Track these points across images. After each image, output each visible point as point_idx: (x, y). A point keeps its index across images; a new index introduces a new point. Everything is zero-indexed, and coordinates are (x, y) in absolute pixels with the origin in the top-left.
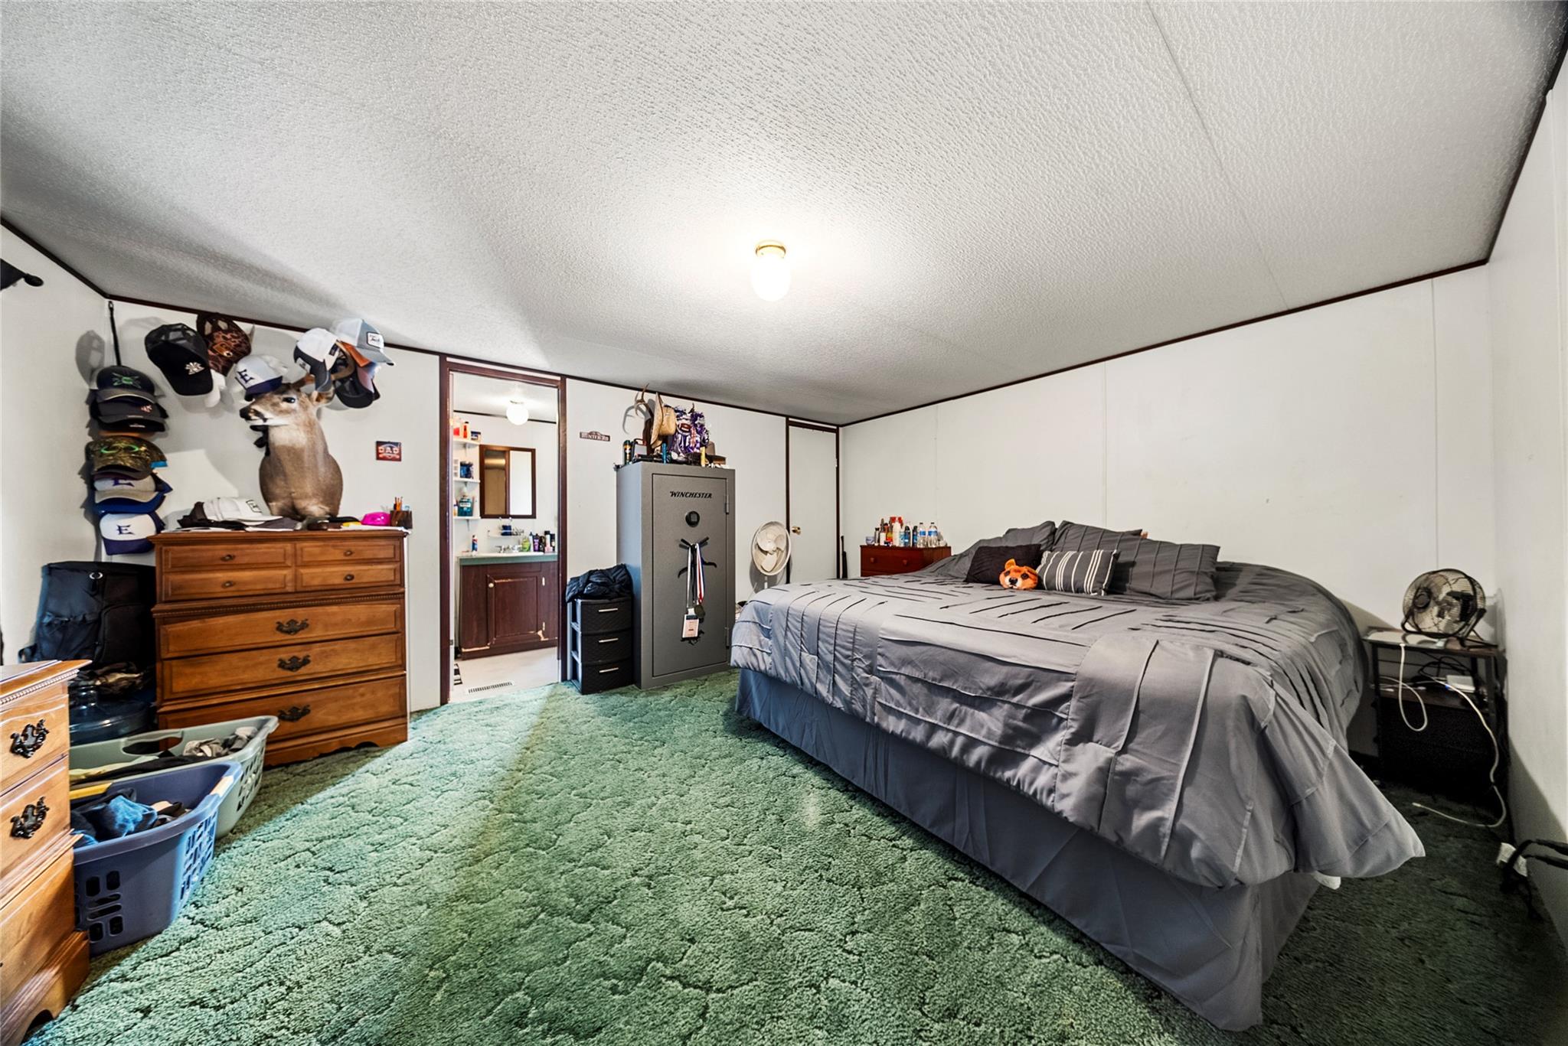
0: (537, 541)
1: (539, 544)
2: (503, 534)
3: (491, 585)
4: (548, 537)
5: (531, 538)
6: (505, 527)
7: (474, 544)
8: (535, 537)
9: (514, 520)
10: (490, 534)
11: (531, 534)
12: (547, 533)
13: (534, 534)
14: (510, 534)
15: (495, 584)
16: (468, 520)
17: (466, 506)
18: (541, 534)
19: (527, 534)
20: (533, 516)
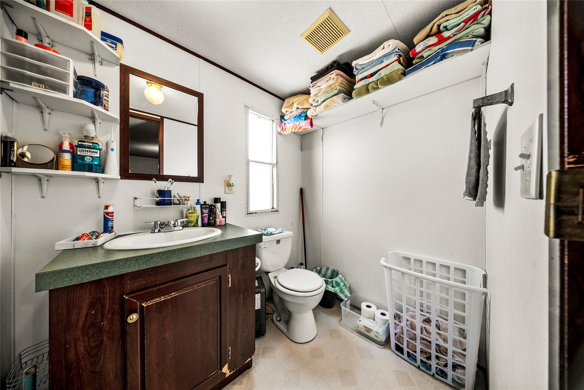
0: (206, 211)
1: (209, 216)
2: (158, 203)
3: (134, 318)
4: (219, 205)
5: (198, 207)
6: (161, 193)
7: (106, 221)
8: (204, 206)
9: (175, 183)
10: (137, 203)
11: (198, 202)
12: (216, 200)
13: (202, 202)
14: (170, 203)
15: (142, 312)
16: (97, 180)
17: (89, 156)
18: (209, 202)
19: (192, 202)
20: (200, 179)
